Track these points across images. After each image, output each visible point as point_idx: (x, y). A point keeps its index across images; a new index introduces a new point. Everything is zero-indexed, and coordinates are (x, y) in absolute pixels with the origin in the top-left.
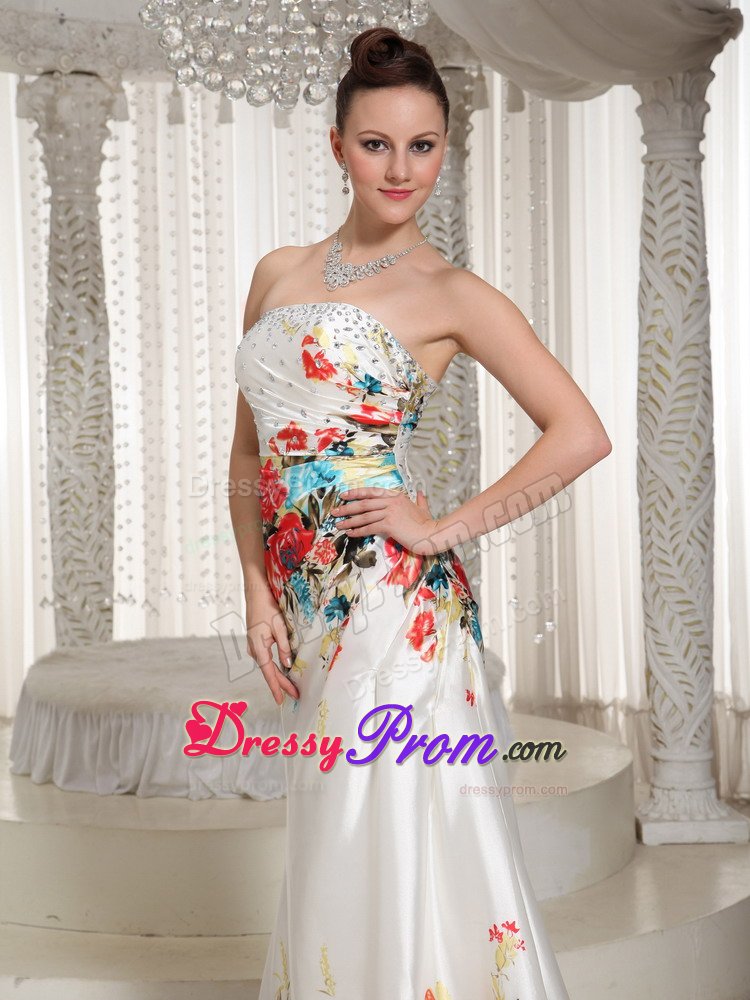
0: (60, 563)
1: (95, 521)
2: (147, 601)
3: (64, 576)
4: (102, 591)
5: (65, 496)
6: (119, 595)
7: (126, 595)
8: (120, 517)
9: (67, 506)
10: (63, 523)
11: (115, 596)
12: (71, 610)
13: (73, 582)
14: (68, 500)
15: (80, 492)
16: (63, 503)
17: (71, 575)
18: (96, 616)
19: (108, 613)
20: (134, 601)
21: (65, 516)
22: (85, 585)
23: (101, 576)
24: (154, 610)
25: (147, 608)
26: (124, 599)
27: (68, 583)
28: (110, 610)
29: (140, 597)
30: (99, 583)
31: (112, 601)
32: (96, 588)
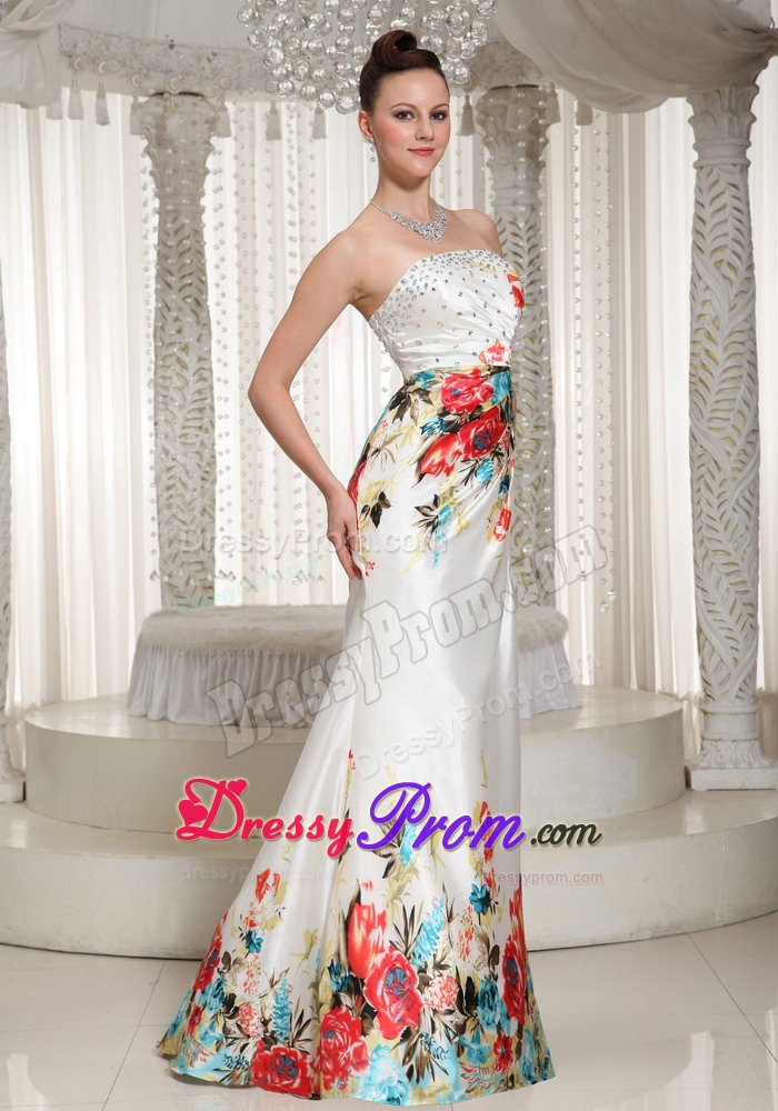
0: (166, 545)
1: (198, 504)
2: (244, 578)
3: (170, 556)
4: (204, 569)
5: (171, 482)
6: (221, 572)
7: (227, 572)
8: (220, 500)
9: (172, 492)
10: (170, 507)
11: (217, 573)
12: (176, 587)
13: (178, 562)
14: (174, 485)
15: (184, 478)
16: (168, 488)
17: (176, 555)
18: (199, 592)
19: (210, 590)
20: (235, 578)
21: (171, 501)
22: (189, 564)
23: (203, 556)
24: (253, 586)
25: (245, 584)
26: (225, 576)
27: (173, 563)
28: (211, 587)
29: (239, 574)
30: (201, 563)
31: (214, 576)
32: (199, 567)
